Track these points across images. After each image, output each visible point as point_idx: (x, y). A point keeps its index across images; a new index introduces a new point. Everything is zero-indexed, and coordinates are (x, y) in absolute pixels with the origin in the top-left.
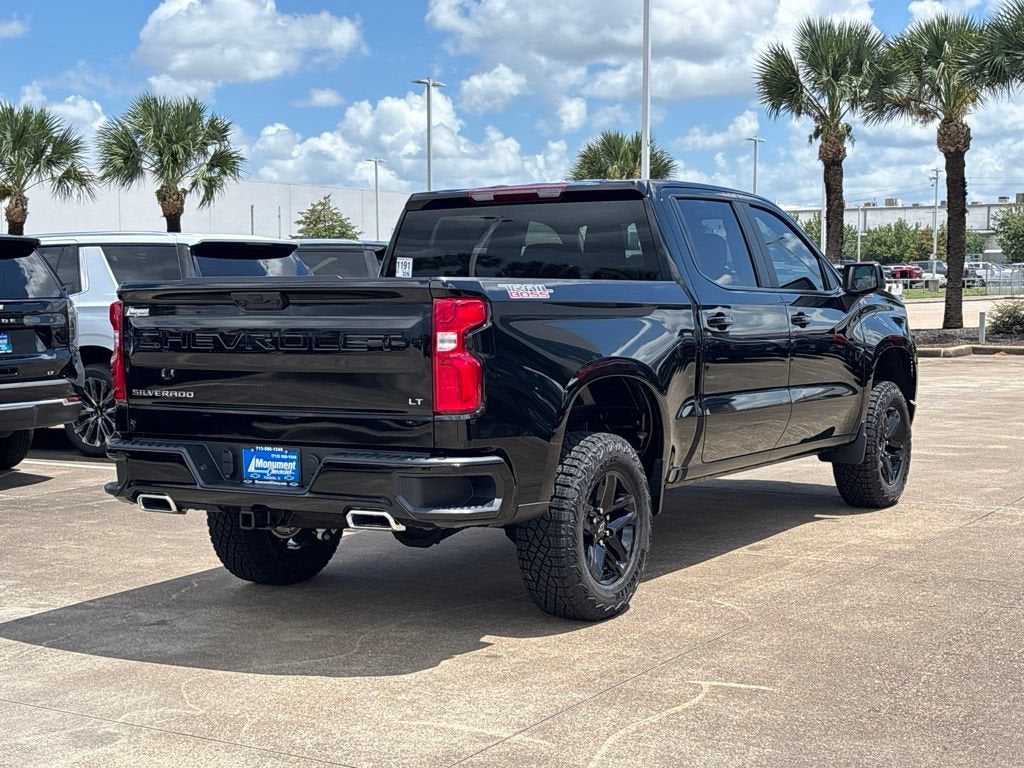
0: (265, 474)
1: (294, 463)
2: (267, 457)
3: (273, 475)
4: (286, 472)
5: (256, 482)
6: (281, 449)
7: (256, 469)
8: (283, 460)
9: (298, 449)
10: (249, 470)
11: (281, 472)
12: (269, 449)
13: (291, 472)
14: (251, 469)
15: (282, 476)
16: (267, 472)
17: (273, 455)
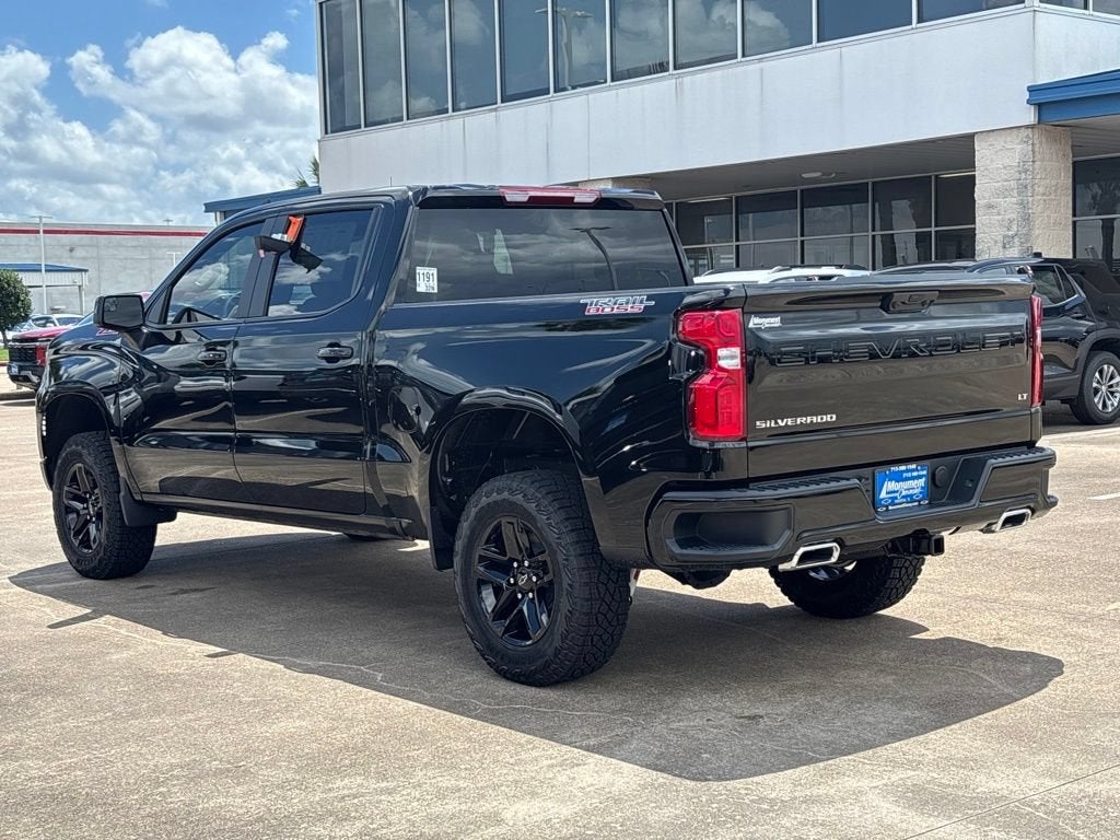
0: (896, 498)
1: (924, 479)
2: (899, 478)
3: (903, 497)
4: (916, 491)
5: (890, 508)
6: (914, 466)
7: (888, 493)
8: (913, 478)
9: (927, 462)
10: (881, 497)
11: (911, 492)
12: (903, 468)
13: (919, 490)
14: (883, 495)
15: (911, 496)
16: (897, 495)
17: (905, 475)
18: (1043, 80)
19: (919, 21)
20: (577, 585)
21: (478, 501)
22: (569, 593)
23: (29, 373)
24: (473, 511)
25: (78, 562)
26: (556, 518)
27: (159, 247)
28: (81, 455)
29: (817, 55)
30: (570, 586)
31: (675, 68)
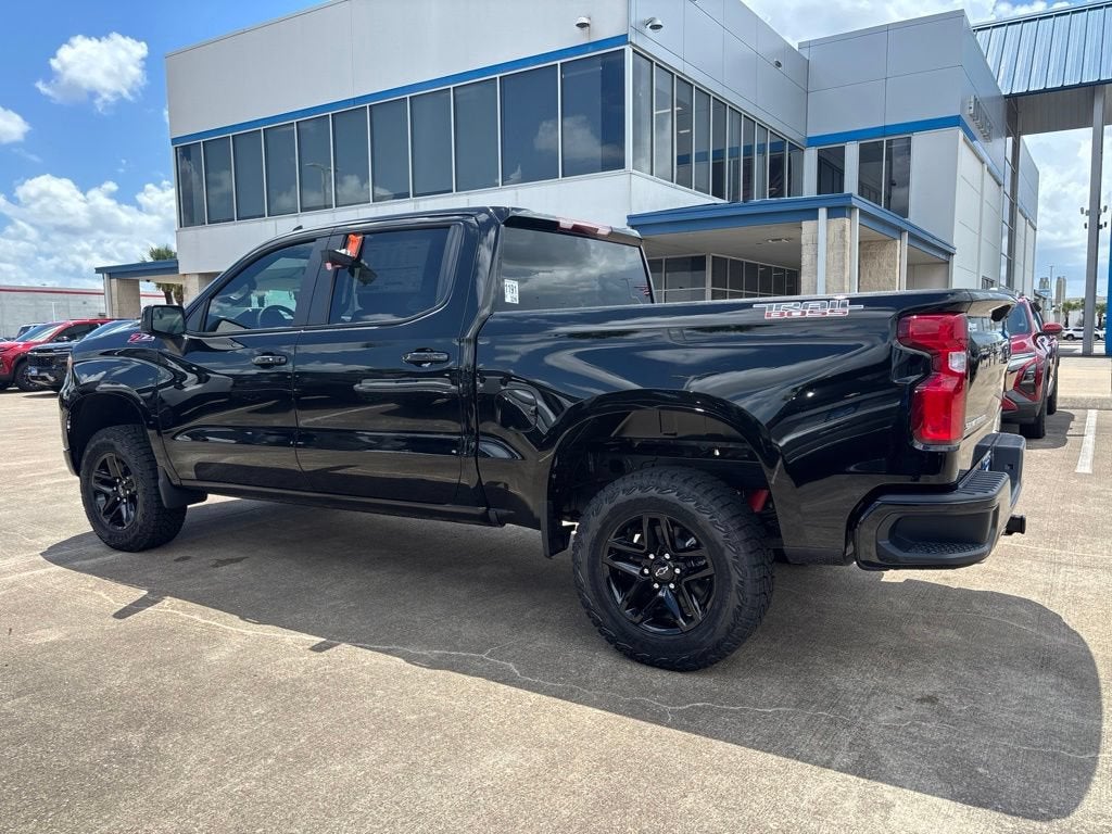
18: (635, 212)
19: (563, 176)
20: (747, 582)
21: (611, 499)
22: (739, 590)
23: (46, 374)
24: (607, 507)
25: (110, 537)
26: (722, 517)
27: (41, 299)
28: (113, 446)
29: (502, 193)
30: (741, 582)
31: (414, 196)
